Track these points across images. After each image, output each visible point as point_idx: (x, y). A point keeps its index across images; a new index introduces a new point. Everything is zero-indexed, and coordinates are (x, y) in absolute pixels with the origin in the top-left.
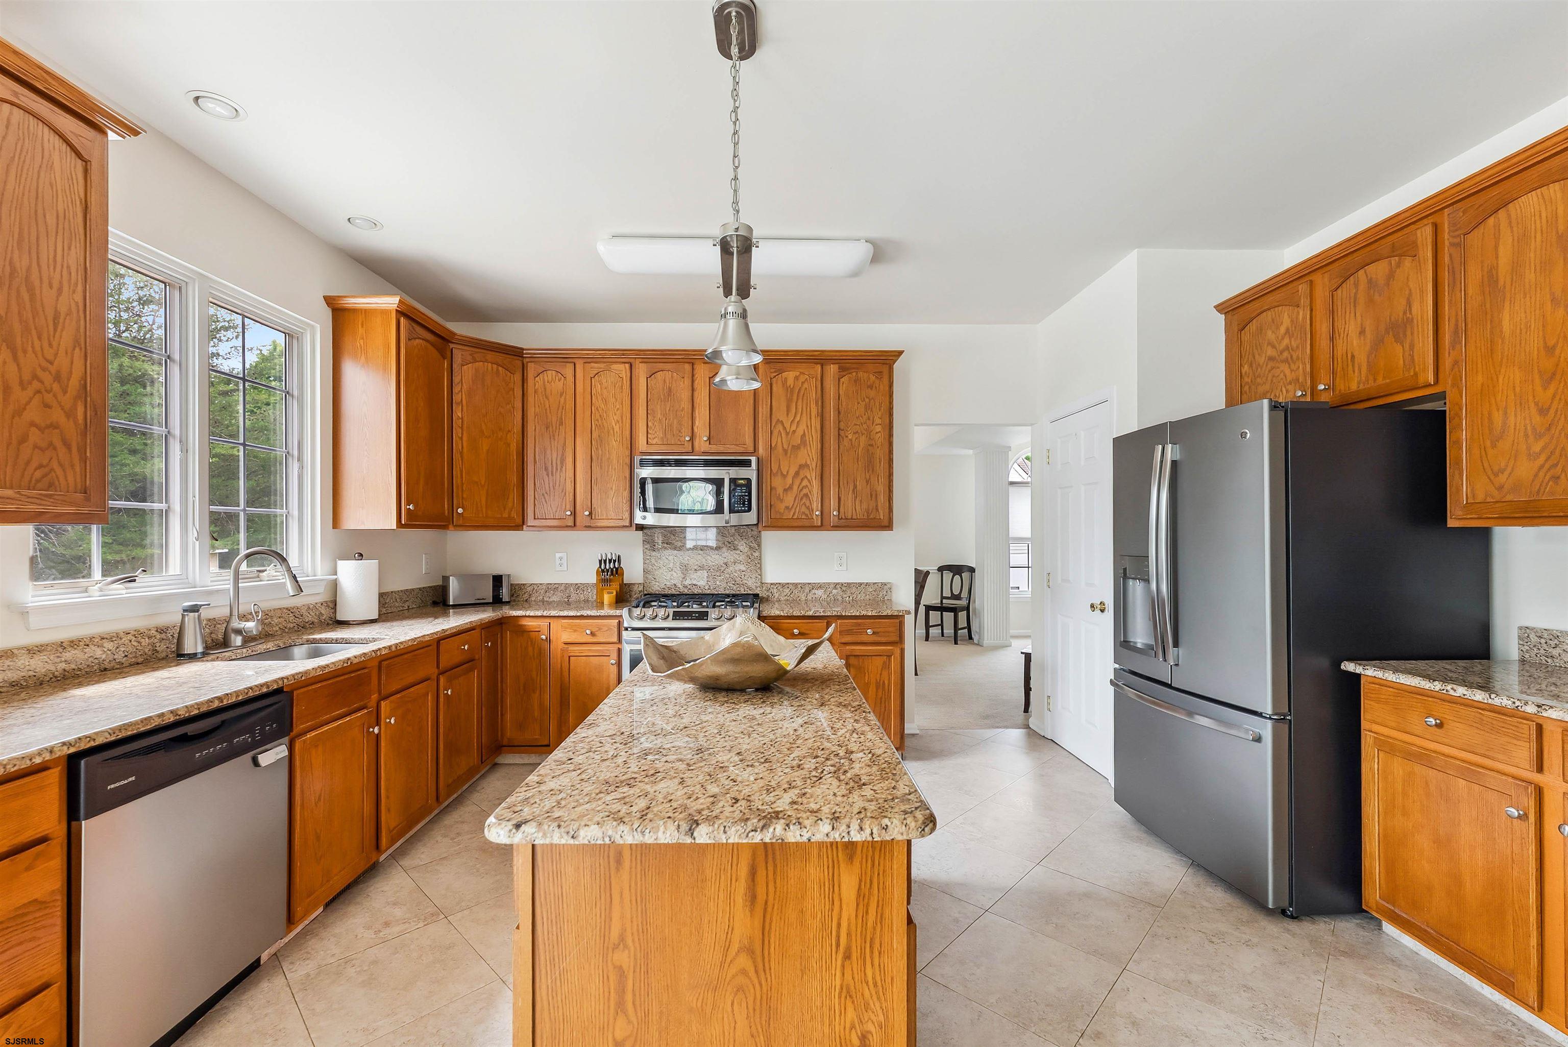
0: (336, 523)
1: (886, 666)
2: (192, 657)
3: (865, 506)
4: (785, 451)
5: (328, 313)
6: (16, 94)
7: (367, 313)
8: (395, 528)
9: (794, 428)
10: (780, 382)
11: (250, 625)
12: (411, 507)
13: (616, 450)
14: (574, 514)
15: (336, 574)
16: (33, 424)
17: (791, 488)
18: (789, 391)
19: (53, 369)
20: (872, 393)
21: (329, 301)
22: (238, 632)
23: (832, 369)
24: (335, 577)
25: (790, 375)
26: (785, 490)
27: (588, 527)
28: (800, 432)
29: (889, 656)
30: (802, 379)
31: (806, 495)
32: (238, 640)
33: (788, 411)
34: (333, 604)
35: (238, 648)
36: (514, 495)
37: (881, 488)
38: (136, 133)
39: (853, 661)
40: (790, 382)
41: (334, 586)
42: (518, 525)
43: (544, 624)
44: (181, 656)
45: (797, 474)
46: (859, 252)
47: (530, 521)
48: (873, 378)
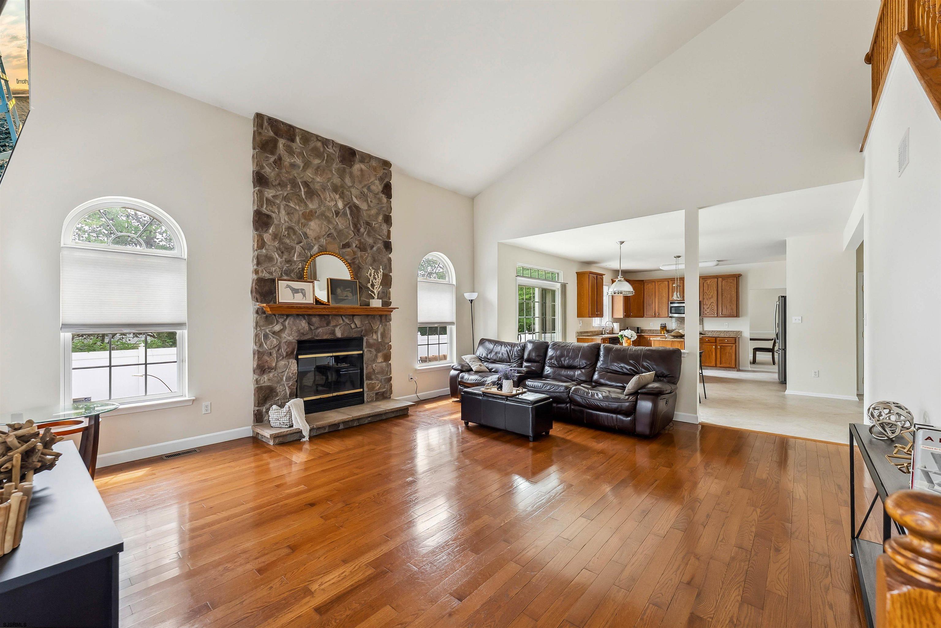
0: (612, 317)
1: (731, 349)
3: (729, 312)
4: (707, 299)
8: (623, 318)
9: (709, 293)
10: (706, 284)
11: (608, 331)
12: (625, 314)
13: (665, 300)
14: (655, 314)
17: (709, 308)
18: (708, 285)
20: (732, 284)
21: (612, 279)
23: (720, 279)
25: (709, 281)
26: (707, 308)
27: (658, 317)
28: (711, 294)
29: (732, 347)
30: (712, 282)
31: (713, 309)
32: (606, 333)
33: (708, 290)
36: (642, 310)
37: (734, 307)
39: (722, 347)
40: (709, 283)
42: (643, 317)
43: (649, 336)
45: (710, 304)
46: (715, 263)
47: (645, 316)
48: (732, 281)
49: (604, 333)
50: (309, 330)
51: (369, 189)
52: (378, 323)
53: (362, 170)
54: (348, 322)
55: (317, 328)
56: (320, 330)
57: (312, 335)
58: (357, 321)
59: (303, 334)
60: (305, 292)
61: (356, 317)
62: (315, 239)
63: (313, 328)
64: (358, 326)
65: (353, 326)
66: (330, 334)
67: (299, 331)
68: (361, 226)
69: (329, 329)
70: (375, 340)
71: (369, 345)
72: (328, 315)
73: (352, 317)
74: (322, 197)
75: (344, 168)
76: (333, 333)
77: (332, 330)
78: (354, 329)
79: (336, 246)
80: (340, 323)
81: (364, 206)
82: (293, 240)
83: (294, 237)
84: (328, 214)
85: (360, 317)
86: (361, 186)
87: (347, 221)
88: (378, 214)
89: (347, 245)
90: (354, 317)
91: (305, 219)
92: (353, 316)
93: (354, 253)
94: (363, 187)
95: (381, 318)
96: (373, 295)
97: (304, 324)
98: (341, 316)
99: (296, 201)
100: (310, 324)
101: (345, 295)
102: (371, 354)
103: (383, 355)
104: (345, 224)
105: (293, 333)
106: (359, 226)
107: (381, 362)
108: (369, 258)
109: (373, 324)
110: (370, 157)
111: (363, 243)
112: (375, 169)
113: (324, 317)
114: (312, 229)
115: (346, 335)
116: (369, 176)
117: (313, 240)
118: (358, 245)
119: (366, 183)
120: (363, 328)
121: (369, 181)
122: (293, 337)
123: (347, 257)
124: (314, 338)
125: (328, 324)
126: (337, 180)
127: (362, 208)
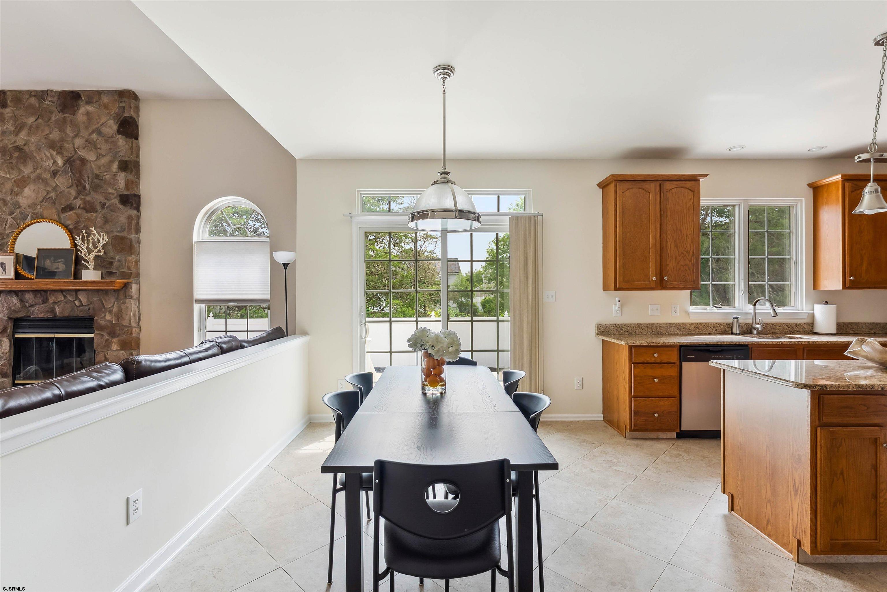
0: (815, 287)
2: (736, 334)
5: (810, 192)
6: (677, 185)
7: (828, 185)
8: (842, 289)
12: (851, 278)
15: (813, 311)
16: (681, 265)
19: (686, 250)
21: (810, 185)
22: (755, 329)
24: (813, 312)
32: (755, 332)
34: (812, 324)
35: (755, 334)
38: (706, 176)
41: (813, 316)
44: (733, 334)
49: (736, 330)
50: (22, 308)
51: (99, 133)
52: (113, 300)
53: (88, 113)
54: (70, 299)
55: (32, 306)
56: (36, 307)
57: (26, 313)
58: (83, 297)
59: (15, 311)
60: (5, 266)
61: (80, 292)
62: (29, 206)
63: (27, 305)
64: (83, 304)
65: (77, 303)
66: (47, 312)
67: (10, 308)
68: (85, 182)
69: (46, 306)
70: (109, 321)
71: (102, 328)
72: (45, 291)
73: (74, 293)
74: (38, 158)
75: (65, 118)
76: (53, 310)
77: (51, 308)
78: (79, 307)
79: (54, 211)
80: (59, 300)
81: (91, 156)
82: (5, 212)
83: (4, 209)
84: (45, 176)
85: (86, 292)
86: (87, 133)
87: (69, 180)
88: (111, 162)
89: (69, 208)
90: (78, 293)
91: (18, 186)
92: (77, 291)
93: (78, 215)
94: (90, 134)
95: (118, 295)
96: (87, 265)
97: (15, 300)
98: (62, 291)
99: (6, 170)
100: (21, 301)
101: (55, 267)
102: (102, 338)
103: (119, 341)
104: (66, 183)
105: (4, 310)
106: (83, 182)
107: (117, 350)
108: (99, 219)
109: (106, 301)
110: (99, 93)
111: (88, 202)
112: (106, 107)
113: (41, 294)
114: (25, 197)
115: (66, 314)
116: (99, 118)
117: (27, 208)
118: (82, 206)
119: (94, 127)
120: (91, 306)
121: (98, 123)
122: (4, 314)
123: (68, 222)
124: (30, 317)
125: (45, 301)
126: (55, 135)
127: (91, 159)
